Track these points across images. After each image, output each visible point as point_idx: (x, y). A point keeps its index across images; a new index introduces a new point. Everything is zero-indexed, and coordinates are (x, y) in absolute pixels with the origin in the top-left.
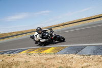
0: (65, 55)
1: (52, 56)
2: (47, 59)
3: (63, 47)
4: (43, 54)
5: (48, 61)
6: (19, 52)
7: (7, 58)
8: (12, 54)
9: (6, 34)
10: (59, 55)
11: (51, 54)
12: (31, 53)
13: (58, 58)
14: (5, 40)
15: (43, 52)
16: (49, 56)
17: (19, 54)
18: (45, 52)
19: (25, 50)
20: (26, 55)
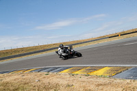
0: (128, 81)
1: (107, 80)
2: (99, 85)
3: (124, 67)
4: (93, 77)
5: (101, 87)
6: (60, 71)
7: (45, 78)
8: (50, 73)
9: (45, 46)
10: (118, 81)
11: (104, 77)
12: (76, 73)
13: (117, 85)
14: (44, 54)
15: (92, 74)
16: (101, 81)
17: (60, 73)
18: (95, 73)
19: (67, 68)
20: (69, 76)
